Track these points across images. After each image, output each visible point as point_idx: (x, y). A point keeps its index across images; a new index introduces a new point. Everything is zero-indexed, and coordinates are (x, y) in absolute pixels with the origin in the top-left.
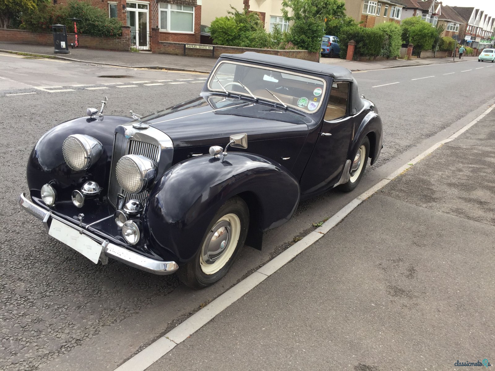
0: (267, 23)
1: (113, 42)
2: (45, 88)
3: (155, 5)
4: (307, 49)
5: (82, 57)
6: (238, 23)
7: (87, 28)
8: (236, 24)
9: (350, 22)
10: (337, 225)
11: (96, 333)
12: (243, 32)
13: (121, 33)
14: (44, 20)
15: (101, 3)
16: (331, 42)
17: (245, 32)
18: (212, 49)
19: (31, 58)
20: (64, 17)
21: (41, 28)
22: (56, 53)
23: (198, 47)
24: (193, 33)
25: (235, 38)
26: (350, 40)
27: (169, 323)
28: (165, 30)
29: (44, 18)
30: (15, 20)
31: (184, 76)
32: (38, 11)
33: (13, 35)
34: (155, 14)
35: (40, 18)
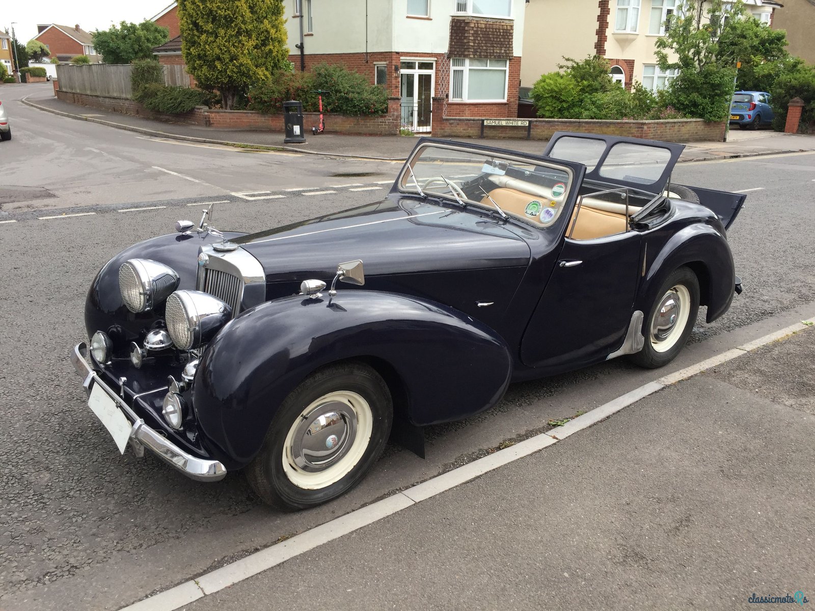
0: (636, 76)
1: (373, 122)
2: (245, 194)
3: (445, 61)
4: (701, 116)
5: (322, 147)
6: (579, 80)
7: (337, 104)
8: (575, 83)
9: (795, 65)
10: (590, 427)
11: (104, 560)
12: (587, 94)
13: (387, 108)
14: (279, 95)
15: (365, 65)
16: (756, 103)
17: (590, 94)
18: (527, 125)
19: (251, 151)
20: (306, 90)
21: (275, 106)
22: (286, 142)
23: (504, 123)
24: (505, 101)
25: (573, 105)
26: (792, 97)
27: (216, 560)
28: (460, 99)
29: (279, 92)
30: (242, 97)
31: (466, 170)
32: (271, 83)
33: (237, 119)
34: (445, 75)
35: (273, 92)
